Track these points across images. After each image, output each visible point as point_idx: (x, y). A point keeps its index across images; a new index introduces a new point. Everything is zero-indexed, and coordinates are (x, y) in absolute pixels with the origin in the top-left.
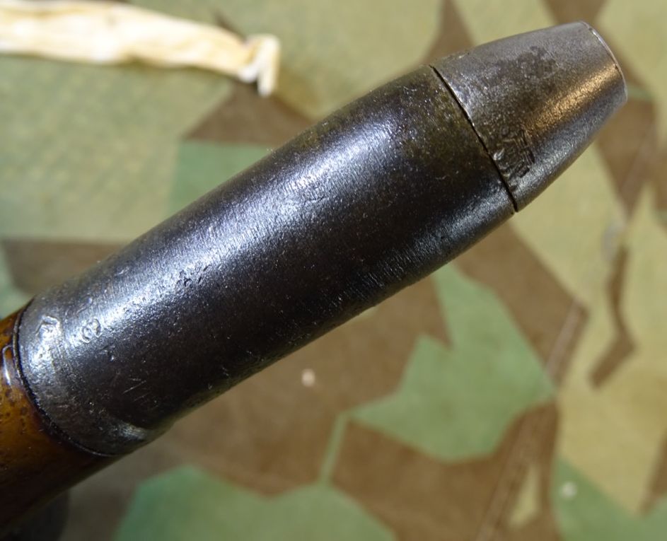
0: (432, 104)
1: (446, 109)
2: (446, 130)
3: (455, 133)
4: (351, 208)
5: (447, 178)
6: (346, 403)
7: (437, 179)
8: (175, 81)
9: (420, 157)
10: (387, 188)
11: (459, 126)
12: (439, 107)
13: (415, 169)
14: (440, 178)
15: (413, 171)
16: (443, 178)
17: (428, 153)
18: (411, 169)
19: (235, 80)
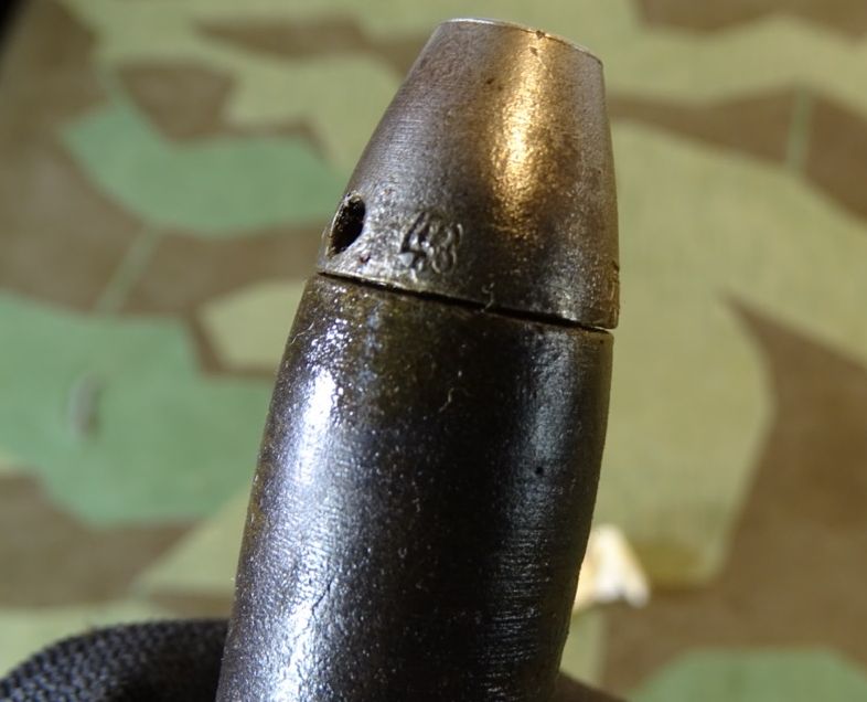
0: (345, 322)
1: (366, 309)
2: (390, 337)
3: (405, 328)
4: (377, 562)
5: (454, 395)
7: (441, 409)
9: (393, 404)
10: (392, 487)
11: (401, 315)
12: (356, 316)
13: (401, 427)
14: (446, 405)
15: (401, 433)
16: (450, 399)
17: (397, 389)
18: (398, 432)
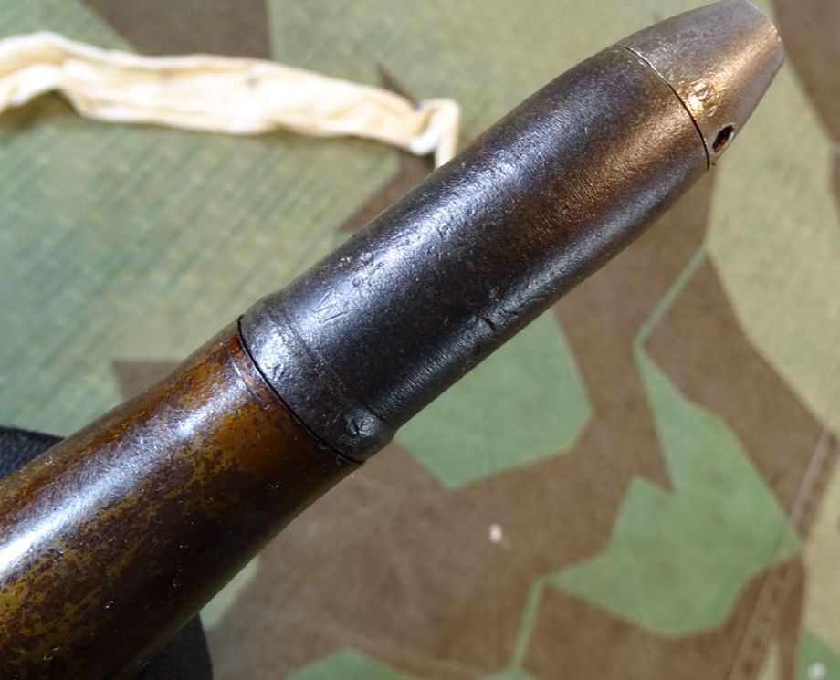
6: (543, 566)
8: (329, 154)
19: (403, 153)
